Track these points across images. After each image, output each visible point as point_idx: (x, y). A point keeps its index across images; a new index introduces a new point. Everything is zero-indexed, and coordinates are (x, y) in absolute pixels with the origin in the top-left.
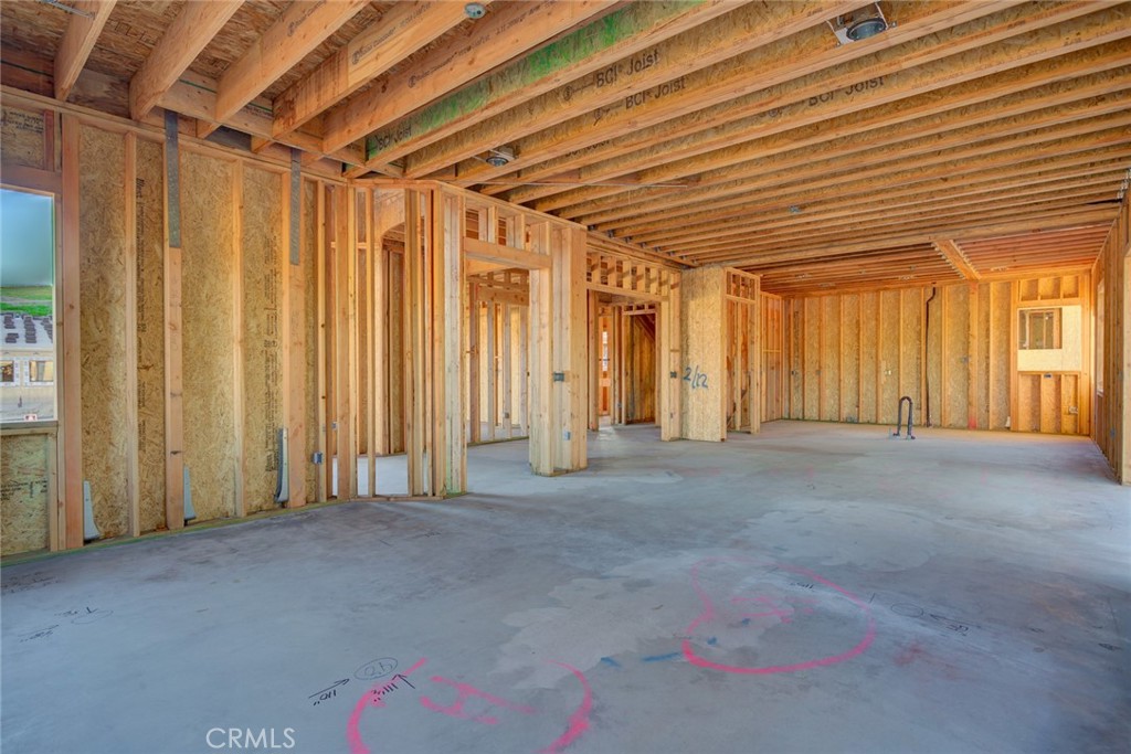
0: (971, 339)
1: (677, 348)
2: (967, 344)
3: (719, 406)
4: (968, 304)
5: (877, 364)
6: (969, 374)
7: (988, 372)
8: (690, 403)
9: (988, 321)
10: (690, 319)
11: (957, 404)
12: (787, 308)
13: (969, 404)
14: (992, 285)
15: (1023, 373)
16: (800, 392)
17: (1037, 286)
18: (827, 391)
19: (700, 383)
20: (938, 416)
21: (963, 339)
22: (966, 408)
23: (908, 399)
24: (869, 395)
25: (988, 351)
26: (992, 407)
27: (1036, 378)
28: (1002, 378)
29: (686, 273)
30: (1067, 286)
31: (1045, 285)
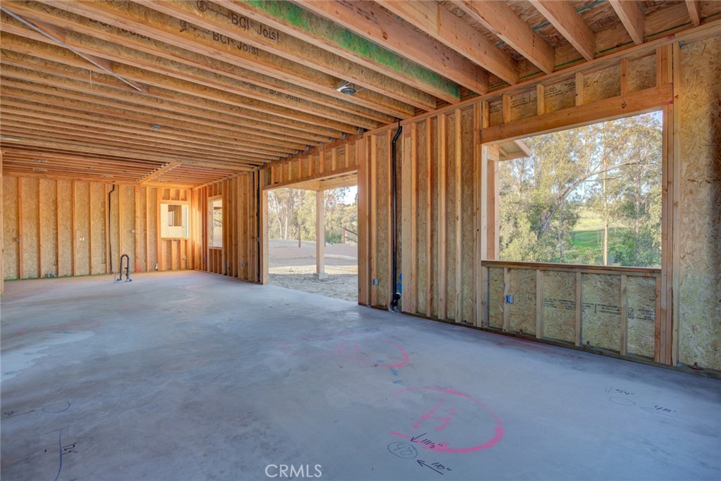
0: (136, 219)
2: (134, 222)
4: (134, 198)
5: (72, 233)
6: (135, 239)
7: (145, 238)
9: (145, 209)
13: (136, 257)
14: (147, 188)
15: (163, 239)
17: (169, 193)
20: (116, 267)
21: (131, 218)
23: (127, 256)
25: (145, 226)
26: (149, 259)
27: (169, 241)
28: (153, 242)
30: (182, 195)
31: (172, 193)
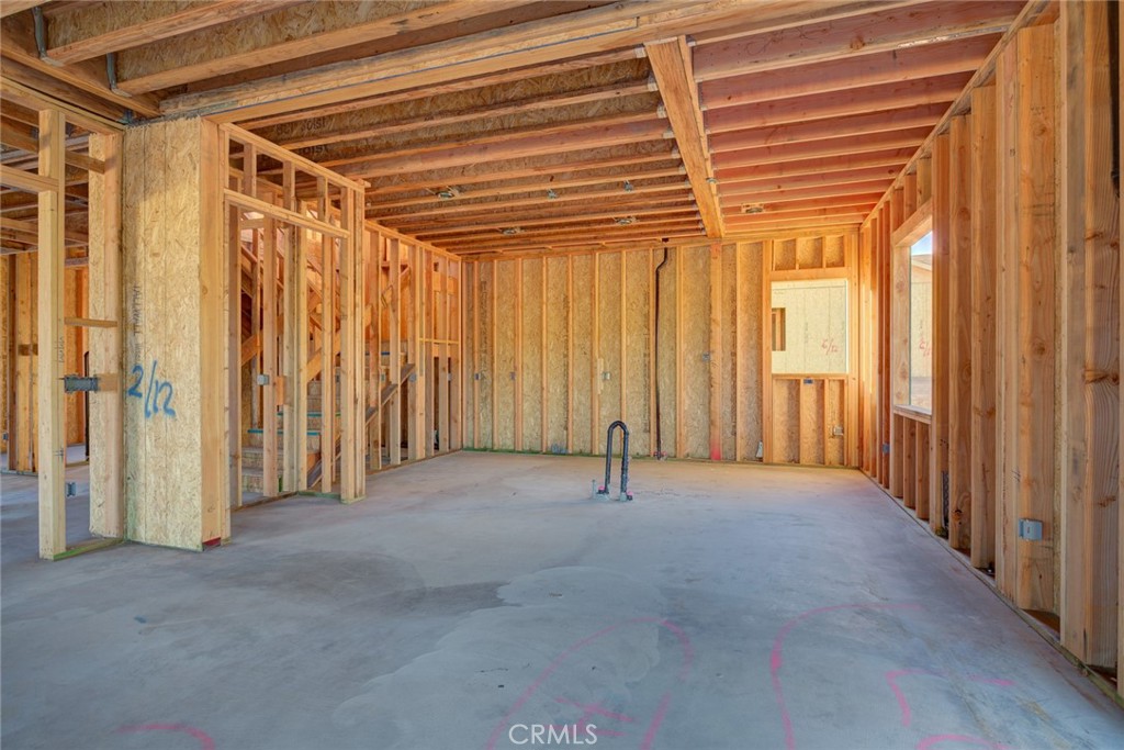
0: (713, 327)
1: (113, 317)
2: (708, 334)
3: (198, 462)
4: (708, 274)
5: (592, 364)
6: (710, 379)
7: (734, 375)
8: (141, 452)
9: (734, 300)
10: (141, 247)
11: (695, 424)
12: (470, 275)
13: (711, 423)
14: (739, 244)
15: (777, 377)
16: (489, 407)
17: (794, 249)
18: (526, 405)
19: (161, 407)
20: (672, 442)
21: (702, 325)
22: (707, 430)
24: (582, 409)
25: (734, 345)
26: (740, 428)
27: (794, 384)
28: (752, 384)
29: (136, 134)
30: (830, 250)
31: (804, 248)
